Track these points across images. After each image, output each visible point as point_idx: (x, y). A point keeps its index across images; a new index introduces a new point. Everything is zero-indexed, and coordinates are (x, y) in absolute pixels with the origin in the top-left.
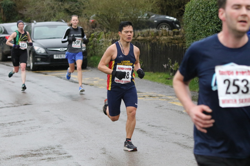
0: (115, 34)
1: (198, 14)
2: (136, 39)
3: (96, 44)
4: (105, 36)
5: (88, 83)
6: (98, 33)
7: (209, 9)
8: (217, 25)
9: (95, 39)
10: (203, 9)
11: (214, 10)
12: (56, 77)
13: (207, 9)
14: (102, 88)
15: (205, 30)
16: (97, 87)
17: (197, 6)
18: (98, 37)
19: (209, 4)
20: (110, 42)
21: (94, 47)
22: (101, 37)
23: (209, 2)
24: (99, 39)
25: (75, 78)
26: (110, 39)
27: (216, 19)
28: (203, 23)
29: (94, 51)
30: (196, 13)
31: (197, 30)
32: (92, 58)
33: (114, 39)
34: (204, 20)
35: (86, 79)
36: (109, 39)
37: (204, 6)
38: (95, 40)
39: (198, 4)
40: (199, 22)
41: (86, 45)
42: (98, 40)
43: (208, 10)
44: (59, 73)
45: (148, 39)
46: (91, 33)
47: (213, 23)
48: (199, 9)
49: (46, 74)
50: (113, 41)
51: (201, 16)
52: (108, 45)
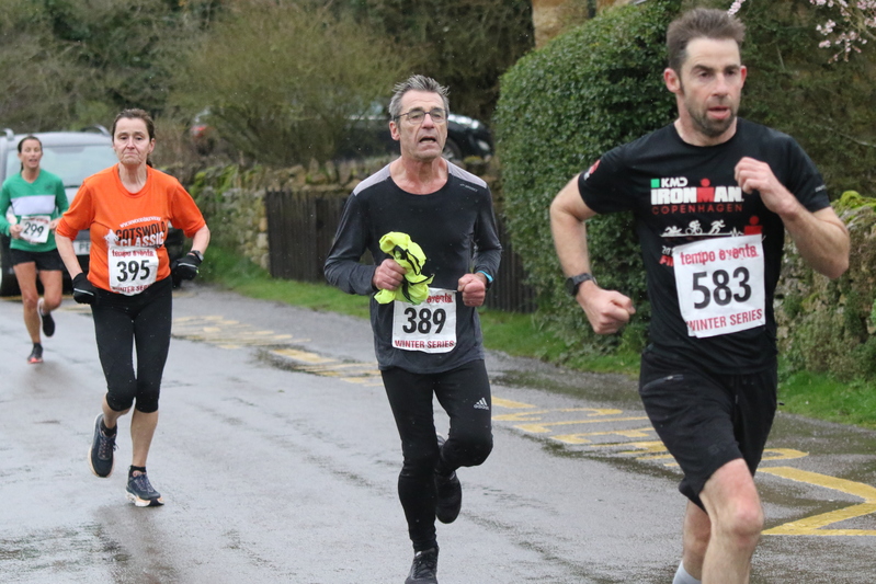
0: (276, 173)
1: (541, 104)
2: (341, 191)
3: (211, 205)
4: (243, 179)
5: (185, 334)
6: (218, 170)
7: (576, 88)
8: (602, 140)
9: (210, 188)
10: (556, 87)
11: (591, 93)
12: (81, 314)
13: (569, 89)
14: (230, 351)
15: (562, 156)
16: (214, 346)
17: (538, 80)
18: (220, 182)
19: (575, 74)
20: (257, 198)
22: (227, 183)
23: (574, 66)
24: (223, 188)
26: (258, 188)
27: (598, 121)
28: (558, 133)
30: (536, 102)
31: (537, 157)
33: (270, 189)
34: (560, 124)
36: (254, 189)
37: (561, 79)
38: (209, 192)
39: (542, 72)
40: (544, 131)
42: (220, 194)
43: (571, 93)
46: (195, 171)
47: (587, 134)
48: (544, 90)
50: (268, 197)
51: (550, 112)
52: (250, 210)
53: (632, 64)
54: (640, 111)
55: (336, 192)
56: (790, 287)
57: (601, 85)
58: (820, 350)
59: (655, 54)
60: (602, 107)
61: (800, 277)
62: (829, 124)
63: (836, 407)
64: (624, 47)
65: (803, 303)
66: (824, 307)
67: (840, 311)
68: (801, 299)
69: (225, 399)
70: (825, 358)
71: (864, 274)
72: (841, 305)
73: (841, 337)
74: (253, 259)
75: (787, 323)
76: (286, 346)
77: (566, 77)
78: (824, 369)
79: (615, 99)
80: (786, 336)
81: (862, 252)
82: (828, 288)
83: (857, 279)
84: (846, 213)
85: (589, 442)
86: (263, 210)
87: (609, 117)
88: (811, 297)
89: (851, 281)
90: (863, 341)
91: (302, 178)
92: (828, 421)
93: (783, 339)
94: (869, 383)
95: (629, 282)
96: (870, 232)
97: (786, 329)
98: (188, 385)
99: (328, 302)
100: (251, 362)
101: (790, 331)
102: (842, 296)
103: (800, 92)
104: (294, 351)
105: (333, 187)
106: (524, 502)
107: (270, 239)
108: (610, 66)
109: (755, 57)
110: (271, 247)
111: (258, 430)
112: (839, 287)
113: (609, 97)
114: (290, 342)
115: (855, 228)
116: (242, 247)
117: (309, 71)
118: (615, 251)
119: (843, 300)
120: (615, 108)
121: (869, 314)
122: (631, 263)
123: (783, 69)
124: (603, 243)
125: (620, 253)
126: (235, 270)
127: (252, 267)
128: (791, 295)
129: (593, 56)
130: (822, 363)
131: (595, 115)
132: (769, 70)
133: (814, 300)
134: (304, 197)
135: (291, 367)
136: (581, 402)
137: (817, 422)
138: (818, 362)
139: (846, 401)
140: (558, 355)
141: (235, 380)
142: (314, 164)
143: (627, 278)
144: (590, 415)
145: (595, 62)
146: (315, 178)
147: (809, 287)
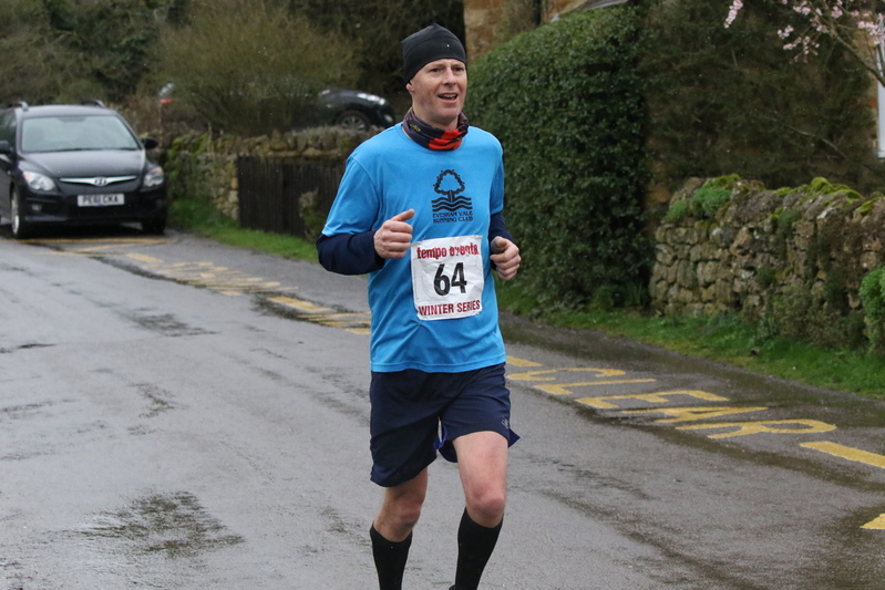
0: (246, 141)
1: (515, 92)
2: (300, 156)
3: (187, 166)
4: (215, 145)
5: (186, 279)
6: (193, 137)
7: (554, 79)
8: (578, 125)
9: (187, 152)
10: (533, 78)
11: (570, 84)
12: (90, 258)
13: (548, 80)
14: (232, 297)
15: (538, 137)
16: (215, 292)
17: (513, 72)
18: (196, 147)
19: (553, 67)
20: (229, 162)
21: (182, 175)
22: (201, 148)
23: (552, 61)
24: (198, 152)
25: (145, 263)
26: (229, 154)
27: (576, 109)
28: (534, 118)
29: (184, 186)
30: (510, 91)
32: (177, 205)
33: (241, 154)
34: (536, 108)
35: (175, 265)
36: (226, 153)
37: (539, 71)
38: (186, 155)
39: (517, 65)
40: (519, 115)
41: (165, 170)
42: (195, 157)
43: (549, 84)
44: (94, 245)
45: (333, 157)
46: (173, 138)
47: (565, 120)
48: (518, 80)
49: (58, 249)
50: (239, 162)
51: (527, 99)
52: (222, 172)
53: (607, 60)
54: (612, 101)
55: (295, 158)
56: (762, 261)
57: (579, 77)
58: (798, 319)
59: (626, 52)
60: (580, 99)
61: (771, 252)
62: (775, 116)
64: (600, 45)
65: (777, 276)
66: (801, 281)
67: (818, 285)
68: (774, 272)
69: (253, 350)
70: (805, 326)
71: (846, 253)
72: (819, 280)
73: (821, 309)
74: (224, 211)
75: (757, 292)
76: (279, 294)
77: (544, 69)
78: (802, 333)
79: (592, 90)
80: (757, 304)
81: (845, 234)
82: (806, 263)
83: (841, 258)
84: (820, 197)
85: (616, 407)
86: (234, 172)
87: (585, 105)
88: (786, 270)
89: (832, 260)
90: (844, 314)
91: (267, 146)
92: (825, 388)
93: (754, 306)
94: (854, 353)
95: (599, 248)
96: (852, 217)
97: (757, 297)
98: (212, 333)
99: (297, 251)
100: (256, 310)
101: (762, 301)
102: (820, 272)
103: (752, 87)
104: (289, 299)
105: (292, 154)
106: (605, 481)
107: (239, 196)
108: (587, 61)
109: (712, 56)
110: (241, 203)
111: (300, 386)
112: (819, 263)
113: (586, 88)
114: (280, 289)
115: (835, 212)
116: (215, 201)
117: (272, 58)
118: (588, 222)
119: (822, 275)
120: (590, 98)
121: (854, 291)
122: (602, 233)
123: (736, 66)
124: (578, 215)
125: (592, 224)
126: (209, 220)
127: (224, 218)
128: (763, 268)
129: (572, 53)
130: (800, 331)
131: (573, 103)
132: (725, 68)
133: (788, 274)
134: (271, 161)
135: (292, 315)
136: (580, 361)
137: (814, 389)
139: (836, 369)
140: (530, 310)
141: (252, 328)
142: (276, 133)
143: (597, 246)
144: (597, 376)
145: (574, 57)
146: (277, 146)
147: (782, 262)
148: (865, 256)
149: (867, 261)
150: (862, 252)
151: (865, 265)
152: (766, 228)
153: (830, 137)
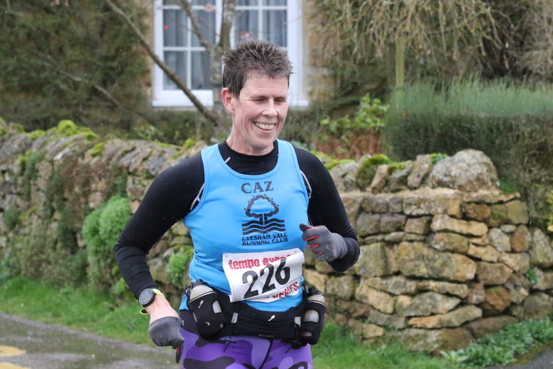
56: (10, 202)
58: (35, 258)
61: (19, 194)
63: (48, 310)
65: (21, 217)
66: (40, 221)
67: (54, 225)
68: (19, 213)
70: (39, 266)
71: (77, 194)
72: (55, 220)
73: (54, 248)
78: (37, 275)
81: (77, 174)
82: (45, 204)
83: (71, 198)
84: (62, 140)
88: (30, 211)
89: (65, 200)
90: (73, 253)
92: (41, 322)
94: (78, 289)
96: (83, 158)
97: (4, 239)
101: (8, 241)
102: (56, 212)
112: (54, 205)
119: (57, 216)
121: (80, 229)
123: (9, 10)
128: (10, 209)
130: (37, 270)
133: (30, 215)
138: (32, 270)
139: (57, 305)
147: (27, 203)
148: (92, 197)
149: (94, 201)
150: (90, 192)
151: (92, 205)
152: (16, 170)
153: (104, 84)
